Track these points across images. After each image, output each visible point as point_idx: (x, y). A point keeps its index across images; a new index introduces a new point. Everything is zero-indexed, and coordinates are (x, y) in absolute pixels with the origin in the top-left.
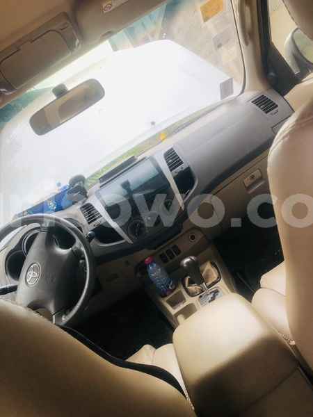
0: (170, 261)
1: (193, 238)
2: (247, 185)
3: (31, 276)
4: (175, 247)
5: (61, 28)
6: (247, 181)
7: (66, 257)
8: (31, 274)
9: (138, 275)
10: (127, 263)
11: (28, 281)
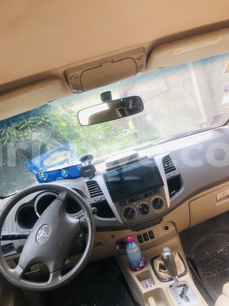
0: (145, 242)
1: (167, 228)
2: (218, 198)
3: (42, 235)
4: (151, 233)
5: (138, 58)
6: (219, 196)
7: (74, 226)
8: (42, 233)
9: (117, 247)
10: (113, 236)
11: (38, 238)
